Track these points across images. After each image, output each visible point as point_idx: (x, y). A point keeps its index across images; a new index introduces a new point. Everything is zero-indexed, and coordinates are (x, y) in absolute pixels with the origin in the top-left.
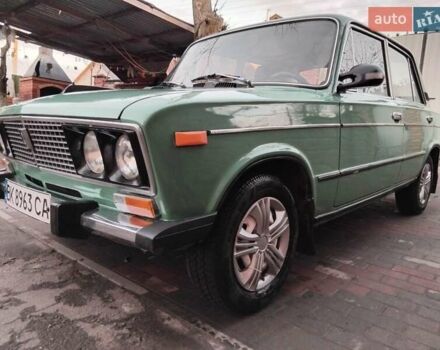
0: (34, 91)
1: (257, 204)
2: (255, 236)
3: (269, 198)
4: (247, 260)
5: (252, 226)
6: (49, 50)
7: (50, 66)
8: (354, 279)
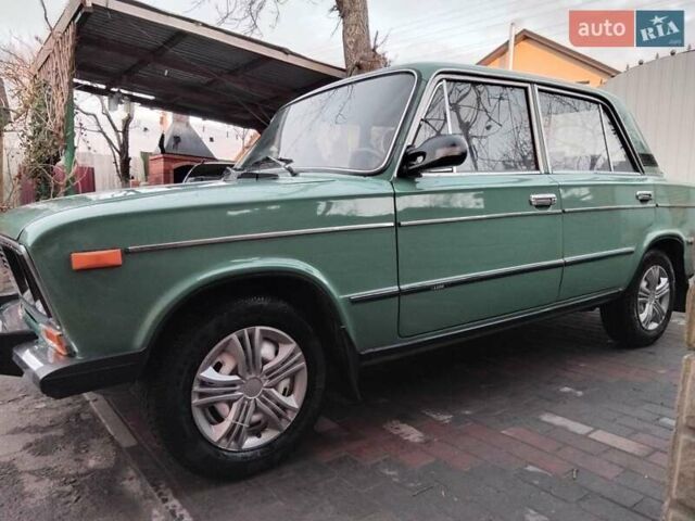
0: (166, 172)
1: (234, 336)
2: (236, 378)
3: (258, 329)
4: (223, 408)
5: (229, 365)
6: (185, 117)
7: (177, 139)
8: (427, 442)
